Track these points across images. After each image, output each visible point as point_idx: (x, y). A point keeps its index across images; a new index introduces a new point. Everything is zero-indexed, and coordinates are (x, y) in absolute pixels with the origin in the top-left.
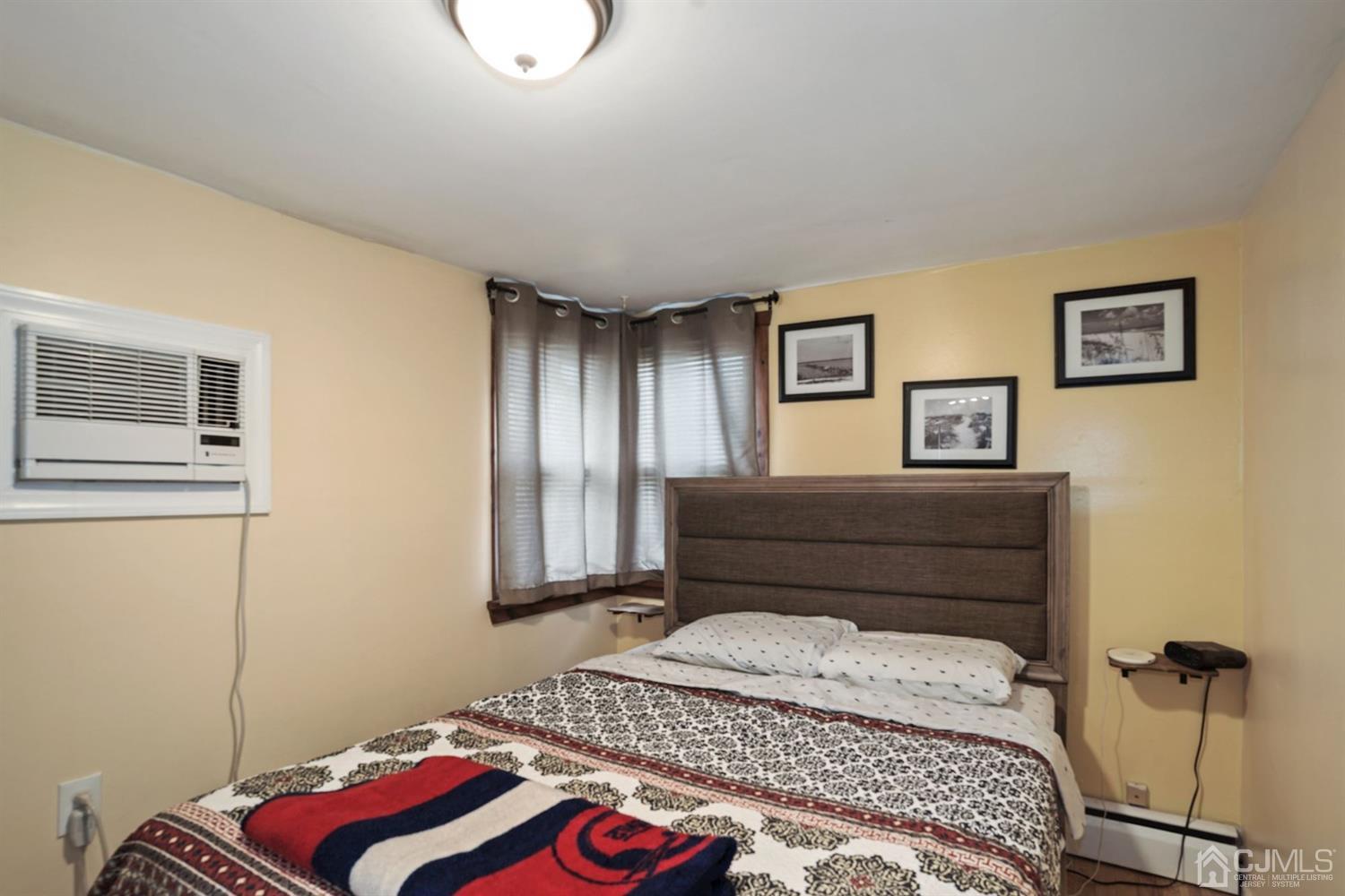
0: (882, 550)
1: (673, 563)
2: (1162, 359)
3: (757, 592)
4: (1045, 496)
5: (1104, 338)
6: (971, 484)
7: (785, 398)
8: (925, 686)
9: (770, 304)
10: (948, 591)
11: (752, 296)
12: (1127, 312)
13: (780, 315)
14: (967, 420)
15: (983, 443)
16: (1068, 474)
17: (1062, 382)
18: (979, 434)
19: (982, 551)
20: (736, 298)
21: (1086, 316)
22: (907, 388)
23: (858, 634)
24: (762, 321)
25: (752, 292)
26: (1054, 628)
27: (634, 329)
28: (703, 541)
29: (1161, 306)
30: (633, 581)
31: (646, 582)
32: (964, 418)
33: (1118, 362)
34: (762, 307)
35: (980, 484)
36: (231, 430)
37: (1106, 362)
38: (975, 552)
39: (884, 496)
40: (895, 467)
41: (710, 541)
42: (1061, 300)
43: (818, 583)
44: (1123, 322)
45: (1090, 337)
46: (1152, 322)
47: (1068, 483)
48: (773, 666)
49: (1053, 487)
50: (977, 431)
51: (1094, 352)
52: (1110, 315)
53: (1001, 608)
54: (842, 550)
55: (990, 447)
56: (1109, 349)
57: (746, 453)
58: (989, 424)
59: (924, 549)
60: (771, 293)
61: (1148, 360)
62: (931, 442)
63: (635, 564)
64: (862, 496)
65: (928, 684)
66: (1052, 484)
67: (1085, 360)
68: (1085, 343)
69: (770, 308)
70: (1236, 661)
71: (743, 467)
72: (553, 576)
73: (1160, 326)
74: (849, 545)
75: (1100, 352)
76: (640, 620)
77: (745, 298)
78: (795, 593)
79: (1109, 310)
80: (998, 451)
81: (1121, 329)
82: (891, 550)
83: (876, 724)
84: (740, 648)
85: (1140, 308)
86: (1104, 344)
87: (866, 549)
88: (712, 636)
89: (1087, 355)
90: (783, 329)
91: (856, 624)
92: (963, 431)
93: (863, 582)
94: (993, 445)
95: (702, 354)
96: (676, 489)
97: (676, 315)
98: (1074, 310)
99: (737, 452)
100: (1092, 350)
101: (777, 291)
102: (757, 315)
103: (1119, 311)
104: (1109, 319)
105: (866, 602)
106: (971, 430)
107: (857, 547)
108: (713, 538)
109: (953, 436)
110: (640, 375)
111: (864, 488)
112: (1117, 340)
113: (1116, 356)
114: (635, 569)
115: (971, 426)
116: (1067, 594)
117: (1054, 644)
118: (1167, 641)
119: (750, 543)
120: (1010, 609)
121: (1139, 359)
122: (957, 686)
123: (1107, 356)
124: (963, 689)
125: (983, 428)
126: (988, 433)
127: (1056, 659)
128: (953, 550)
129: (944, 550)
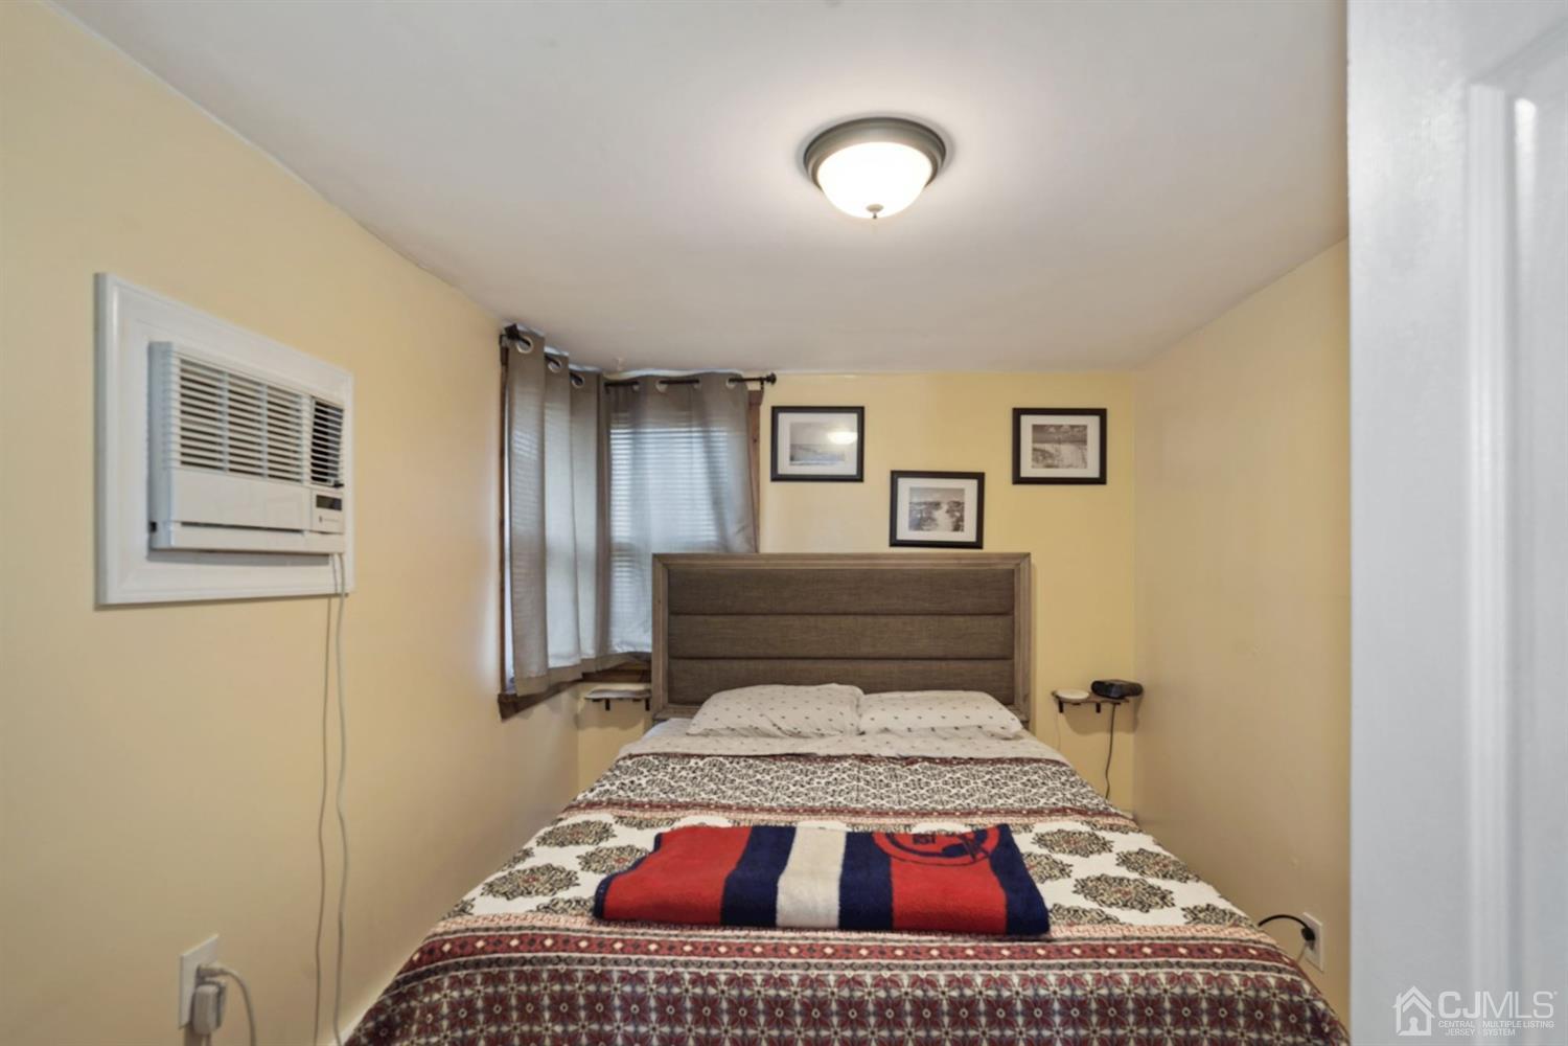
0: (883, 620)
1: (661, 644)
2: (1086, 467)
3: (761, 666)
4: (1012, 572)
5: (1048, 447)
6: (956, 562)
7: (777, 477)
8: (954, 731)
9: (762, 384)
10: (940, 653)
11: (745, 375)
12: (1062, 430)
13: (772, 396)
14: (945, 507)
15: (957, 527)
16: (1028, 555)
17: (1018, 480)
18: (954, 519)
19: (968, 618)
20: (731, 374)
21: (1036, 428)
22: (895, 476)
23: (864, 697)
24: (755, 400)
25: (746, 370)
26: (1019, 678)
27: (608, 392)
28: (700, 618)
29: (1085, 427)
30: (610, 665)
31: (620, 666)
32: (942, 505)
33: (1057, 467)
34: (754, 386)
35: (963, 562)
36: (333, 489)
37: (1049, 466)
38: (961, 619)
39: (883, 572)
40: (882, 546)
41: (708, 618)
42: (1018, 413)
43: (823, 653)
44: (1061, 436)
45: (1038, 446)
46: (1079, 439)
47: (1029, 561)
48: (819, 730)
49: (1018, 564)
50: (952, 516)
51: (1041, 458)
52: (1052, 430)
53: (981, 665)
54: (848, 621)
55: (962, 530)
56: (1051, 456)
57: (743, 529)
58: (962, 511)
59: (920, 618)
60: (769, 373)
61: (1076, 467)
62: (918, 525)
63: (611, 646)
64: (866, 572)
65: (957, 728)
66: (1017, 562)
67: (1035, 464)
68: (1035, 450)
69: (762, 388)
70: (1135, 690)
71: (738, 544)
72: (553, 663)
73: (1084, 442)
74: (851, 617)
75: (1044, 458)
76: (608, 708)
77: (736, 375)
78: (800, 665)
79: (1051, 426)
80: (968, 534)
81: (1059, 442)
82: (891, 620)
83: (944, 761)
84: (783, 717)
85: (1072, 427)
86: (1048, 452)
87: (869, 619)
88: (749, 709)
89: (1035, 460)
90: (776, 411)
91: (860, 688)
92: (941, 515)
93: (865, 650)
94: (965, 529)
95: (690, 426)
96: (664, 565)
97: (662, 382)
98: (1027, 422)
99: (732, 529)
100: (1040, 456)
101: (775, 372)
102: (751, 393)
103: (1059, 427)
104: (1051, 433)
105: (869, 668)
106: (947, 516)
107: (860, 619)
108: (712, 614)
109: (933, 520)
110: (613, 442)
111: (865, 564)
112: (1057, 450)
113: (1056, 462)
114: (610, 652)
115: (948, 512)
116: (1029, 649)
117: (1020, 690)
118: (1093, 680)
119: (753, 618)
120: (989, 665)
121: (1070, 466)
122: (980, 727)
123: (1050, 461)
124: (985, 729)
125: (958, 514)
126: (961, 519)
127: (1021, 703)
128: (943, 618)
129: (936, 618)
